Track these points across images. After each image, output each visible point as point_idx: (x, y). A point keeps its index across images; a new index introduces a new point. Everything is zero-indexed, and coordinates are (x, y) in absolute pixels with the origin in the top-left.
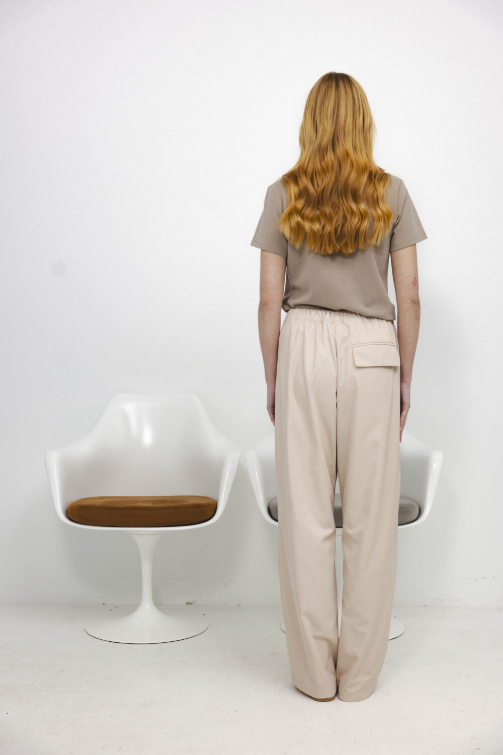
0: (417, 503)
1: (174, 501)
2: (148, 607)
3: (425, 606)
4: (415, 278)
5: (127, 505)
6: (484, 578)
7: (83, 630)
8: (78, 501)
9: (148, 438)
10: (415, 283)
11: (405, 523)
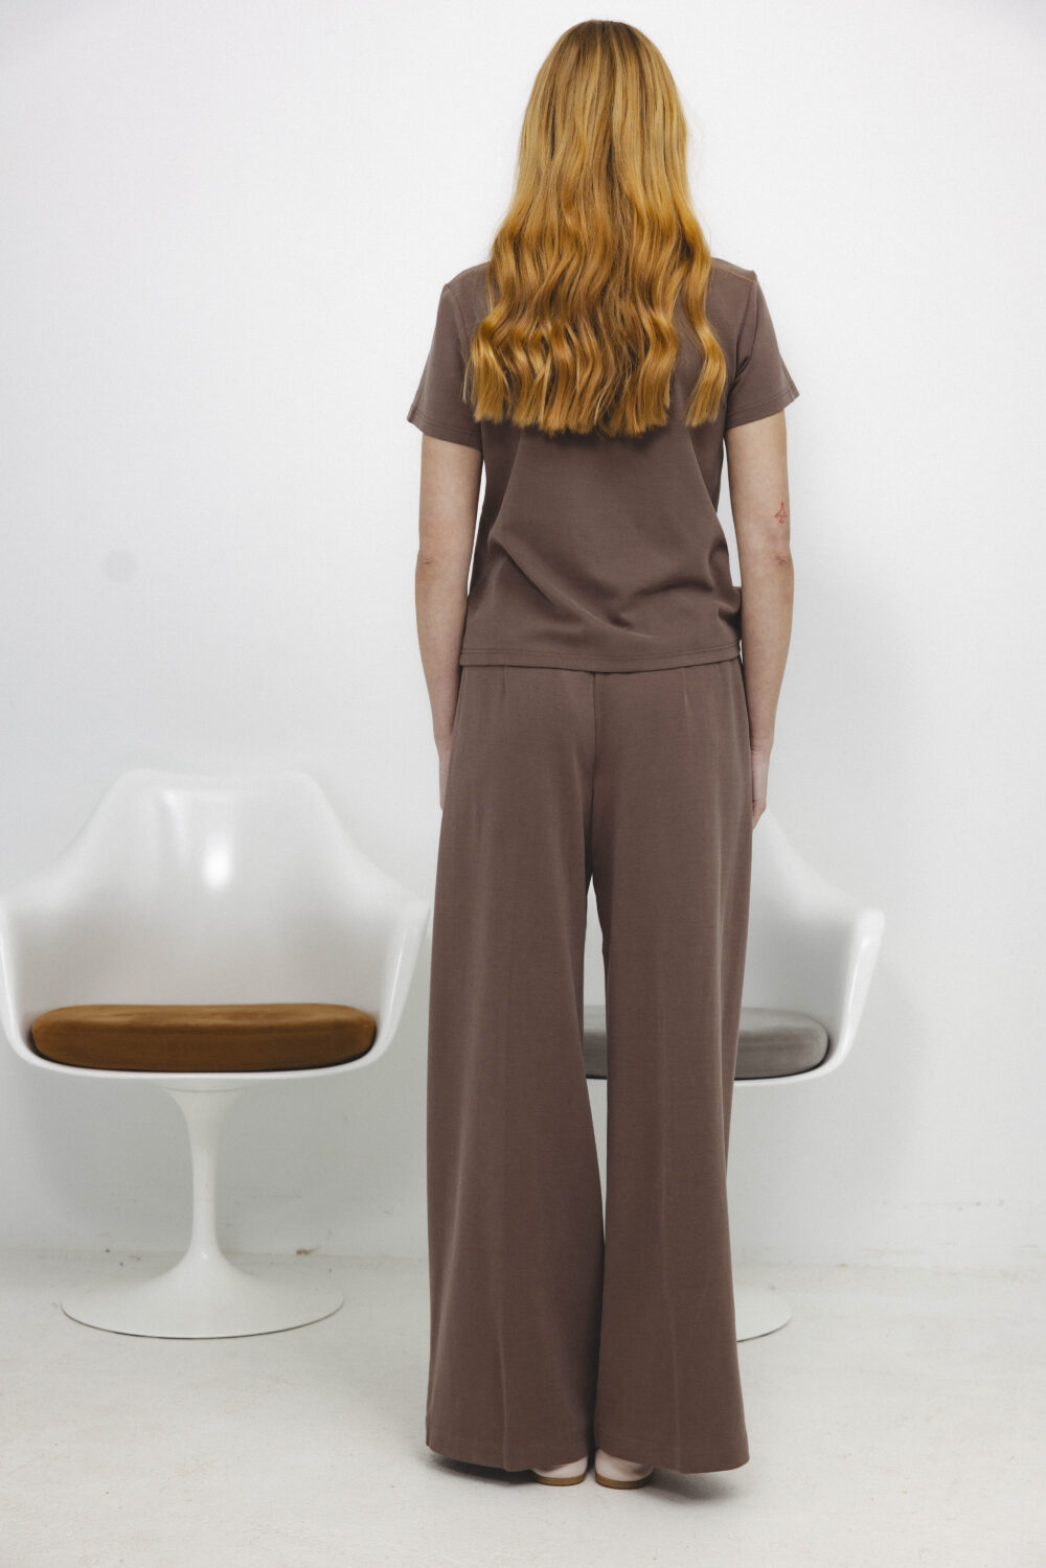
0: (823, 1026)
1: (274, 1015)
2: (205, 1256)
3: (844, 1265)
4: (782, 504)
5: (164, 1023)
6: (978, 1204)
7: (55, 1305)
8: (54, 1011)
9: (218, 868)
10: (783, 515)
11: (795, 1071)
